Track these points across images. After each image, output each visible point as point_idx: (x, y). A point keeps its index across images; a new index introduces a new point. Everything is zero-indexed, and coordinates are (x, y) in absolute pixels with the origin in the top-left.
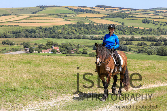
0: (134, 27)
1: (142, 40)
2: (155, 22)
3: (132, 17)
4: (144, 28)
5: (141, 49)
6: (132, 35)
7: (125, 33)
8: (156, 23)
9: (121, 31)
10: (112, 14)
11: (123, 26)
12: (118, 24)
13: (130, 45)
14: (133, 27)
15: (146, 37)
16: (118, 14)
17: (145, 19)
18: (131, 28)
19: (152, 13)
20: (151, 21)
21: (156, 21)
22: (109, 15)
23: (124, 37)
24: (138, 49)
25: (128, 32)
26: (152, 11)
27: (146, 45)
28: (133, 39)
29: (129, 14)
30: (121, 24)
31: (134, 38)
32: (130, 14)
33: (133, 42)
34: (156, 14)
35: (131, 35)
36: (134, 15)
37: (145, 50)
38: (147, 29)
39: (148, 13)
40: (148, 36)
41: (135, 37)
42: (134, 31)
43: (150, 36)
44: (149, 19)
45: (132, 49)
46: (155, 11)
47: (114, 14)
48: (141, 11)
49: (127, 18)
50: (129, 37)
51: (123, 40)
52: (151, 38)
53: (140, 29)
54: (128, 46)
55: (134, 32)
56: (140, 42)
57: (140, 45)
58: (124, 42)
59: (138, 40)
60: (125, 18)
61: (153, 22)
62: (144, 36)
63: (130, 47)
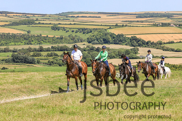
0: (43, 36)
1: (52, 49)
2: (65, 29)
3: (39, 23)
4: (53, 36)
5: (51, 60)
6: (41, 45)
7: (32, 42)
8: (67, 29)
9: (27, 41)
10: (15, 21)
11: (29, 35)
12: (23, 32)
13: (39, 56)
14: (41, 35)
15: (57, 46)
16: (22, 21)
17: (54, 25)
18: (38, 36)
19: (62, 18)
20: (62, 27)
21: (67, 28)
22: (11, 23)
23: (31, 47)
24: (48, 60)
25: (35, 41)
26: (62, 15)
27: (57, 55)
28: (41, 50)
29: (35, 20)
30: (26, 33)
31: (42, 48)
32: (37, 20)
33: (42, 53)
34: (66, 19)
35: (39, 45)
36: (41, 22)
37: (55, 61)
38: (57, 37)
39: (57, 18)
40: (59, 45)
41: (44, 47)
42: (43, 40)
43: (61, 45)
44: (59, 26)
45: (41, 61)
46: (65, 16)
47: (18, 21)
48: (49, 16)
49: (33, 25)
50: (37, 47)
51: (30, 51)
52: (62, 47)
53: (49, 37)
54: (35, 58)
55: (42, 42)
56: (50, 52)
57: (50, 56)
58: (32, 53)
59: (48, 50)
60: (31, 25)
61: (64, 29)
62: (54, 45)
63: (38, 58)
